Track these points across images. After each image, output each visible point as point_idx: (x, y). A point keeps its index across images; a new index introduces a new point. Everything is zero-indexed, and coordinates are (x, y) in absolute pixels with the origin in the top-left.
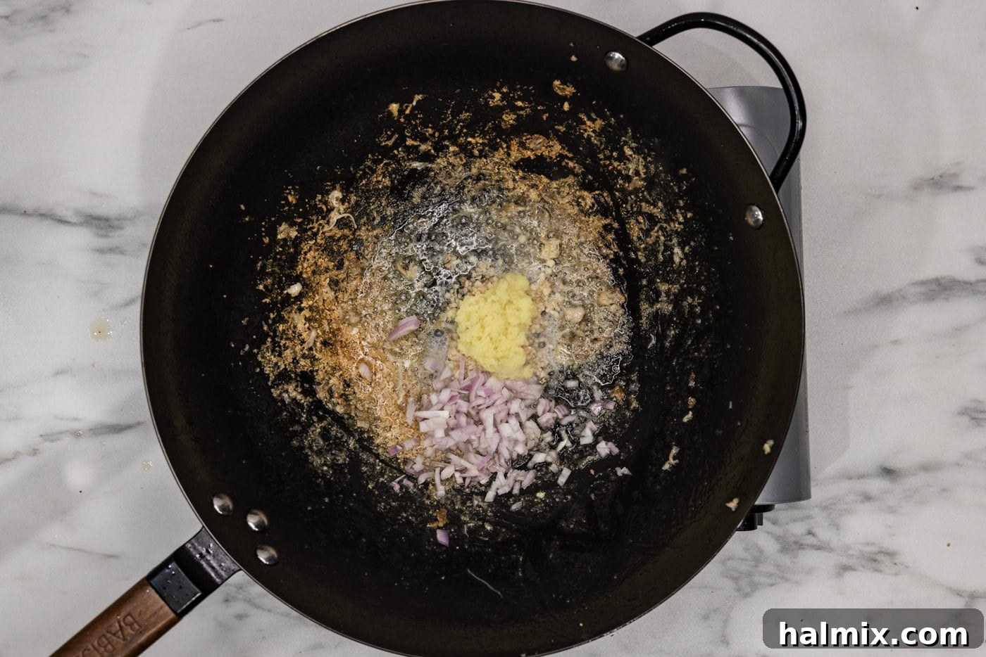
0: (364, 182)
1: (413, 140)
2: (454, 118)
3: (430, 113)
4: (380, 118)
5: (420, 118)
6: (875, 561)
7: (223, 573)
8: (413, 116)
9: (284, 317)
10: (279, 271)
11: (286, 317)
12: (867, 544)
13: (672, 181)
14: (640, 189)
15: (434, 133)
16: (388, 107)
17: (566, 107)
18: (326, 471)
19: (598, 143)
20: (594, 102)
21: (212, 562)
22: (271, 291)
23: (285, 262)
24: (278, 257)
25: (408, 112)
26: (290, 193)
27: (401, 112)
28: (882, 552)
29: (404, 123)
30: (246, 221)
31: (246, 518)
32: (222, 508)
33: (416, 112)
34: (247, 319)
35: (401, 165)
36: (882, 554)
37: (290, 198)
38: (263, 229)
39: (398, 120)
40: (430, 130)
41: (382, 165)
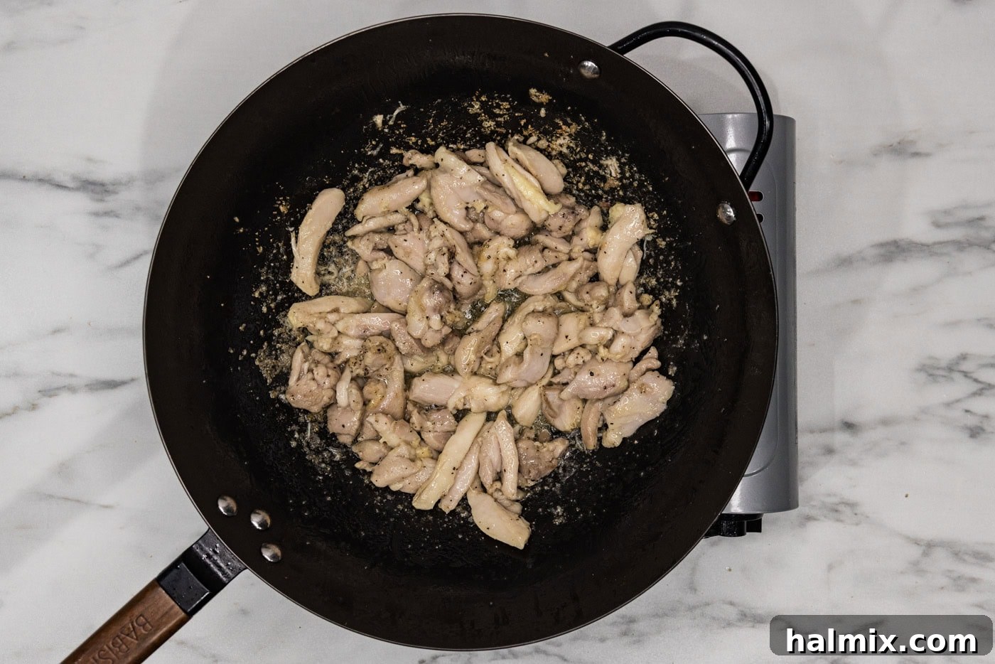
0: (352, 190)
1: (397, 148)
2: (435, 126)
3: (413, 123)
4: (365, 129)
5: (403, 128)
6: (837, 511)
7: (229, 572)
8: (396, 126)
9: (279, 322)
10: (273, 278)
11: (282, 322)
12: (829, 495)
13: (646, 181)
14: (616, 188)
15: (417, 142)
16: (372, 119)
17: (543, 112)
18: (324, 468)
19: (574, 146)
20: (569, 108)
21: (219, 561)
22: (266, 297)
23: (278, 269)
24: (272, 264)
25: (391, 123)
26: (281, 204)
27: (385, 122)
28: (843, 503)
29: (388, 133)
30: (240, 233)
31: (250, 518)
32: (227, 509)
33: (400, 122)
34: (244, 325)
35: (386, 172)
36: (843, 506)
37: (282, 208)
38: (257, 239)
39: (382, 131)
40: (413, 138)
41: (367, 174)
